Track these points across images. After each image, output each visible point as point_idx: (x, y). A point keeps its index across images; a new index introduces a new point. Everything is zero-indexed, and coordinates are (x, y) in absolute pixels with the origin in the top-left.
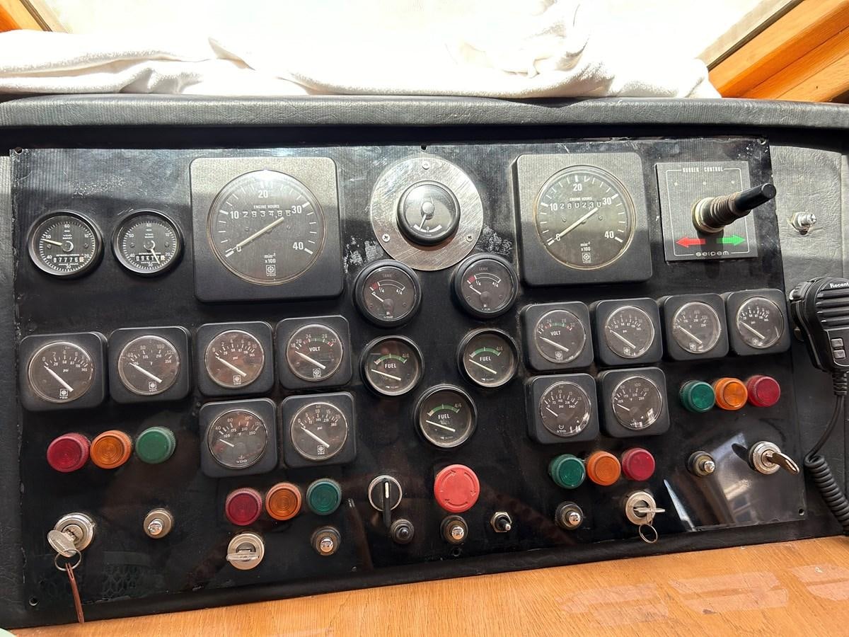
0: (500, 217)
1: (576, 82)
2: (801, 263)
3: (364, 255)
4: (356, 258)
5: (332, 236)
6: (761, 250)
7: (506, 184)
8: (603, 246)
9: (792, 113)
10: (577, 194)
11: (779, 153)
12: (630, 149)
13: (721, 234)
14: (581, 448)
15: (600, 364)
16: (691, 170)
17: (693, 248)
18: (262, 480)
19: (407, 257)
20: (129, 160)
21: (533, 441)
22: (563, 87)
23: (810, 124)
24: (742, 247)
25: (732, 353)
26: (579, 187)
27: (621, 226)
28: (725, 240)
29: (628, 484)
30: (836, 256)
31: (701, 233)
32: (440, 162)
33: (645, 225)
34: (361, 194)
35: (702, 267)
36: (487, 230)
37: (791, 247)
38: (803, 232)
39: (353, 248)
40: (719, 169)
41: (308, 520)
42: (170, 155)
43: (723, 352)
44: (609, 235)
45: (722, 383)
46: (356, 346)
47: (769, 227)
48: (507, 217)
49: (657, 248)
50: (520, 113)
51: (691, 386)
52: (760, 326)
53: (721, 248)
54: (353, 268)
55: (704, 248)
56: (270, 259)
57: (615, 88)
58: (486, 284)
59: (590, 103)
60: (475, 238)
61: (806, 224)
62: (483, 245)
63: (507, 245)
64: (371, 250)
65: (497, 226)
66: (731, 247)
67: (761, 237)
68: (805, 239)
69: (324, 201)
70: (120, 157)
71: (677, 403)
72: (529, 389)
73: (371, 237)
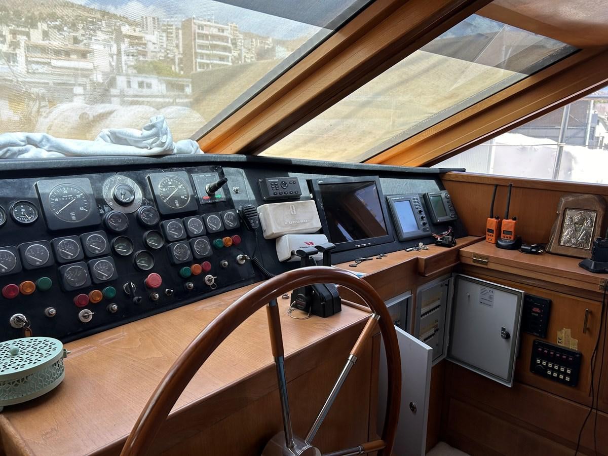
0: (147, 194)
1: (165, 150)
2: (239, 202)
3: (104, 210)
4: (102, 211)
5: (92, 204)
6: (227, 199)
7: (147, 184)
8: (182, 202)
9: (226, 158)
10: (170, 185)
11: (225, 169)
12: (183, 170)
13: (215, 195)
14: (189, 264)
15: (188, 237)
16: (202, 176)
17: (208, 199)
18: (86, 290)
19: (119, 210)
20: (9, 183)
21: (174, 265)
22: (161, 152)
23: (232, 161)
24: (221, 198)
25: (225, 229)
26: (170, 183)
27: (186, 194)
28: (216, 196)
29: (204, 273)
30: (247, 199)
31: (209, 195)
32: (123, 177)
33: (193, 193)
34: (99, 190)
35: (211, 205)
36: (144, 198)
37: (235, 198)
38: (237, 193)
39: (100, 208)
40: (210, 175)
41: (107, 301)
42: (25, 180)
43: (223, 229)
44: (183, 197)
45: (224, 239)
46: (109, 240)
47: (227, 191)
48: (150, 194)
49: (198, 200)
50: (148, 160)
51: (217, 241)
52: (231, 221)
53: (216, 199)
54: (101, 215)
55: (211, 199)
56: (73, 214)
57: (175, 151)
58: (148, 216)
59: (169, 157)
60: (141, 202)
61: (237, 190)
62: (144, 203)
63: (151, 203)
64: (106, 208)
65: (147, 197)
66: (218, 198)
67: (226, 195)
68: (237, 195)
69: (88, 193)
70: (6, 183)
71: (214, 247)
72: (169, 248)
73: (106, 204)
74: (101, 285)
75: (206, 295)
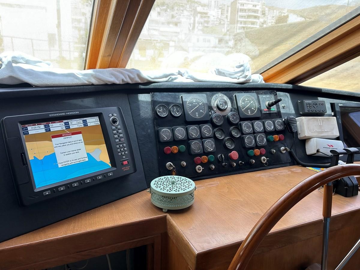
0: (234, 105)
1: (246, 80)
2: (284, 114)
3: (212, 113)
4: (210, 113)
5: (206, 108)
6: (277, 111)
7: (234, 99)
8: (252, 111)
9: (280, 86)
10: (247, 101)
11: (278, 93)
12: (254, 93)
13: (271, 108)
14: (252, 148)
15: (254, 133)
16: (264, 96)
17: (266, 111)
18: (200, 155)
19: (219, 113)
20: (170, 94)
21: (244, 148)
23: (283, 88)
24: (274, 111)
25: (275, 130)
26: (246, 100)
27: (254, 107)
28: (271, 109)
29: (261, 155)
30: (289, 112)
31: (268, 108)
32: (222, 95)
33: (259, 107)
34: (210, 101)
35: (268, 115)
36: (232, 108)
37: (282, 111)
38: (284, 108)
39: (210, 111)
40: (269, 96)
41: (209, 162)
42: (177, 94)
43: (274, 130)
44: (253, 108)
45: (274, 136)
46: (213, 129)
47: (278, 107)
48: (235, 105)
49: (261, 111)
51: (270, 137)
52: (279, 125)
53: (271, 111)
54: (210, 115)
55: (268, 111)
56: (197, 113)
57: (251, 81)
58: (233, 118)
60: (230, 110)
61: (284, 106)
62: (231, 111)
63: (235, 111)
64: (213, 112)
65: (233, 107)
66: (273, 111)
67: (277, 109)
68: (284, 109)
69: (205, 102)
70: (169, 94)
71: (268, 140)
72: (243, 138)
73: (213, 109)
74: (207, 154)
75: (261, 168)
